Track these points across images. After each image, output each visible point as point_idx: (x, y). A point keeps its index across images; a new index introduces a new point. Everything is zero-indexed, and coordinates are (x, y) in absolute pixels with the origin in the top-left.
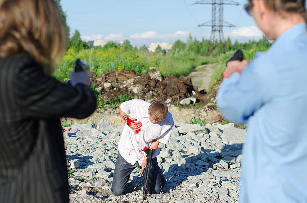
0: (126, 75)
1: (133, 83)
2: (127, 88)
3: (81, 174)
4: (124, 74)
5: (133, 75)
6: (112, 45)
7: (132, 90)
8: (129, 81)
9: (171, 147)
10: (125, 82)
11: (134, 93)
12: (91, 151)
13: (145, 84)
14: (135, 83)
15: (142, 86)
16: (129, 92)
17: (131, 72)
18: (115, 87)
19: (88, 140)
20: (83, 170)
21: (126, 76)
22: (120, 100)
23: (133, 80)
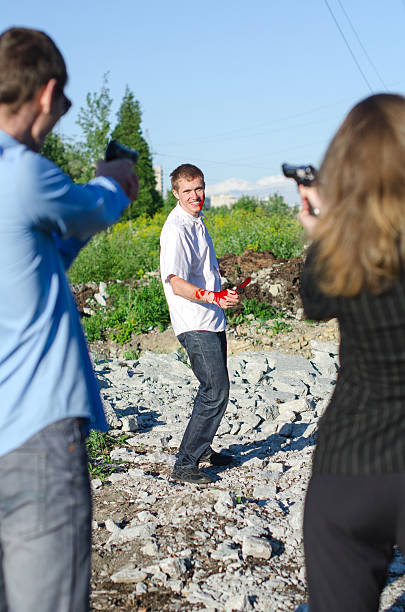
0: (258, 261)
1: (268, 277)
2: (257, 286)
3: (141, 441)
4: (253, 259)
5: (270, 260)
6: (247, 205)
7: (267, 290)
8: (262, 273)
9: (318, 392)
10: (253, 275)
11: (270, 295)
12: (166, 402)
13: (292, 277)
14: (272, 277)
15: (286, 282)
16: (261, 294)
17: (267, 254)
18: (234, 285)
19: (164, 382)
20: (146, 434)
21: (256, 263)
22: (243, 309)
23: (268, 271)
